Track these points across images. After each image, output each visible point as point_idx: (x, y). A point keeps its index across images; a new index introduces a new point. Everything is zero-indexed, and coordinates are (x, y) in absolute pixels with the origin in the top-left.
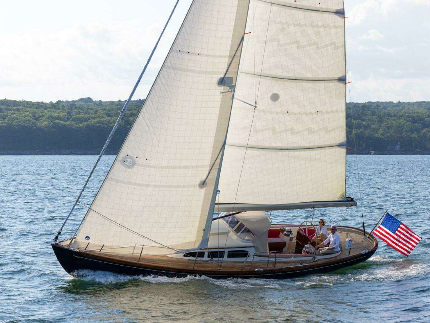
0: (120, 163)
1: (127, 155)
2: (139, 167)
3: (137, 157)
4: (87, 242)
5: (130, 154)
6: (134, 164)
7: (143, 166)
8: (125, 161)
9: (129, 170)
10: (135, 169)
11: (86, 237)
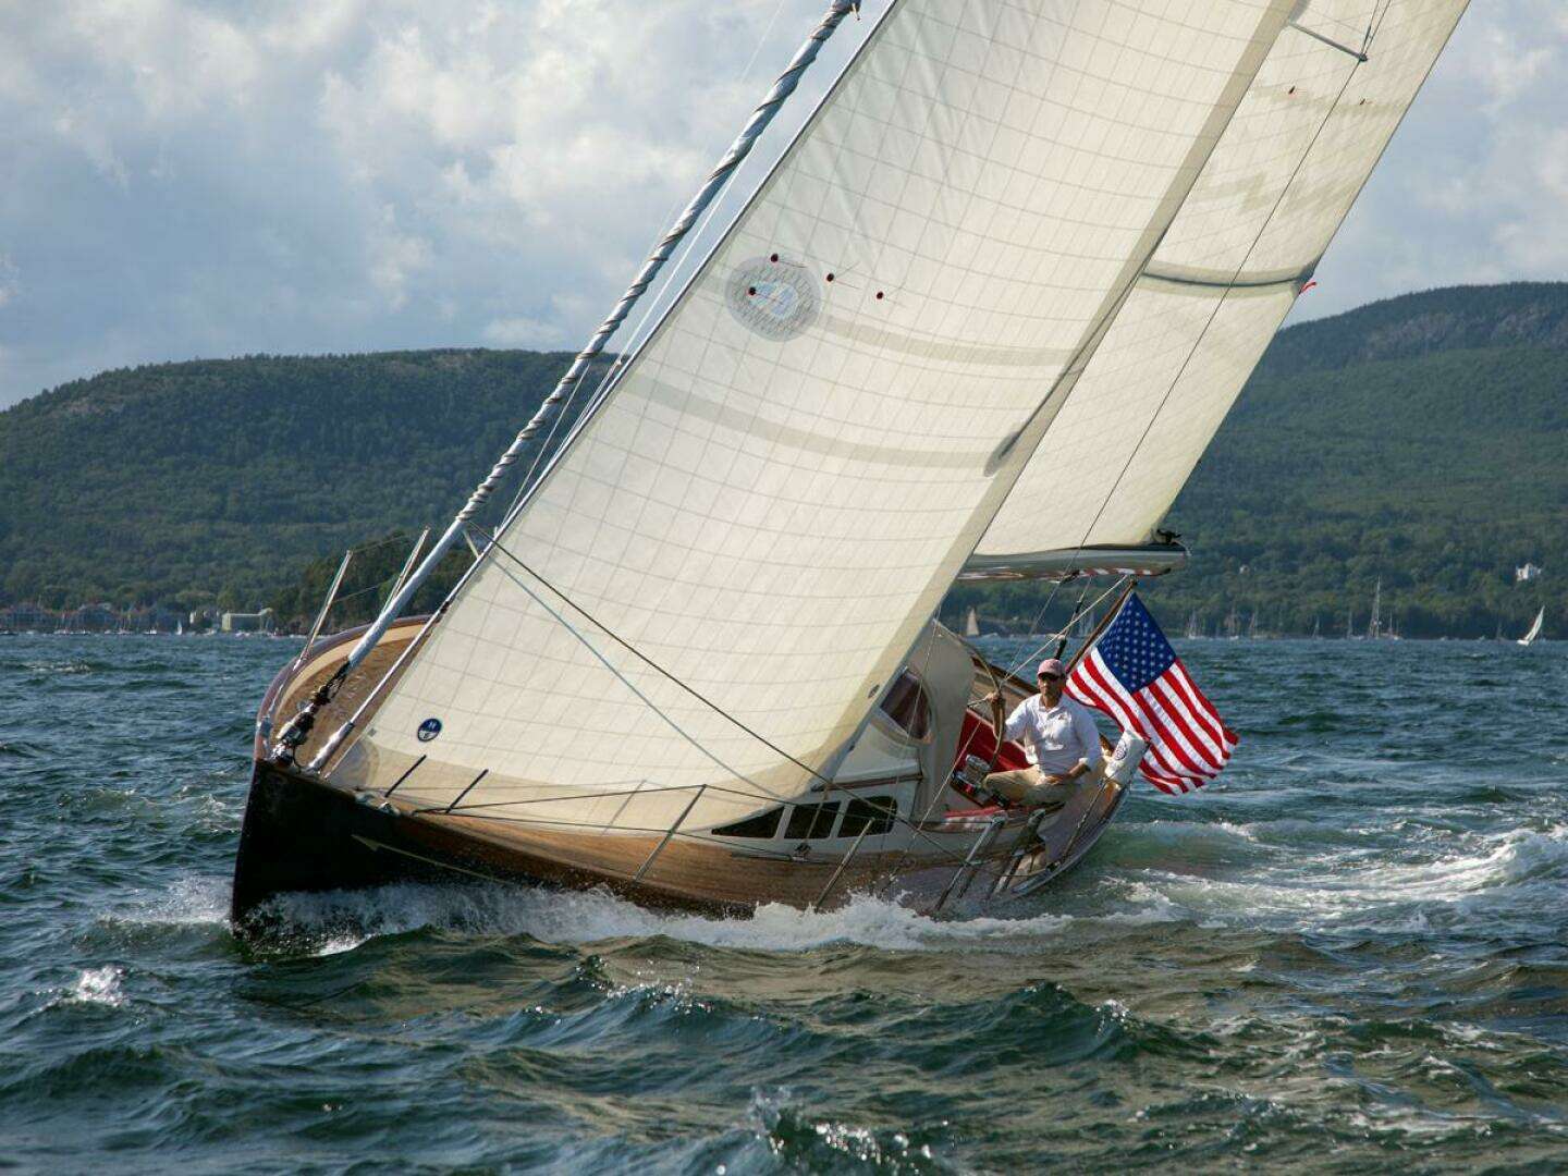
0: (720, 298)
1: (775, 258)
2: (830, 336)
3: (830, 278)
4: (418, 749)
5: (791, 248)
6: (805, 315)
7: (850, 330)
8: (752, 291)
9: (770, 348)
10: (802, 346)
11: (425, 726)
